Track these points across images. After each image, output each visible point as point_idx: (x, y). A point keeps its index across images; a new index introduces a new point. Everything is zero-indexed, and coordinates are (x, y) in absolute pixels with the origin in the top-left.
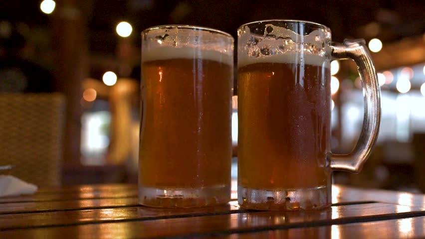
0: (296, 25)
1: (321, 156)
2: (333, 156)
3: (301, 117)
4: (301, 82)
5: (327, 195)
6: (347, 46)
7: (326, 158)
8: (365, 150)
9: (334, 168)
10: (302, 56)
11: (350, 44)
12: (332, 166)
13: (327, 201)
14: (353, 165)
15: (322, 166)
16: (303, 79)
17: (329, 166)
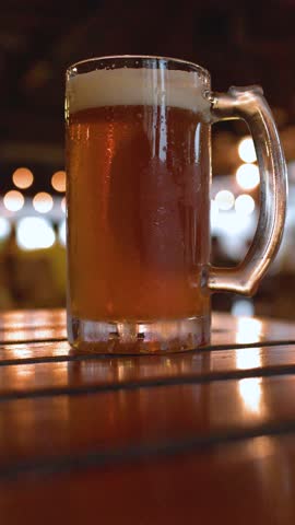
0: (155, 63)
1: (194, 270)
2: (214, 270)
3: (162, 210)
4: (163, 156)
5: (203, 330)
6: (234, 98)
7: (201, 274)
8: (262, 262)
9: (213, 289)
10: (163, 113)
11: (237, 93)
12: (211, 285)
13: (203, 339)
14: (243, 283)
15: (195, 285)
16: (164, 149)
17: (206, 285)
